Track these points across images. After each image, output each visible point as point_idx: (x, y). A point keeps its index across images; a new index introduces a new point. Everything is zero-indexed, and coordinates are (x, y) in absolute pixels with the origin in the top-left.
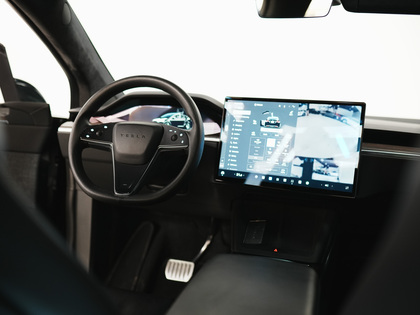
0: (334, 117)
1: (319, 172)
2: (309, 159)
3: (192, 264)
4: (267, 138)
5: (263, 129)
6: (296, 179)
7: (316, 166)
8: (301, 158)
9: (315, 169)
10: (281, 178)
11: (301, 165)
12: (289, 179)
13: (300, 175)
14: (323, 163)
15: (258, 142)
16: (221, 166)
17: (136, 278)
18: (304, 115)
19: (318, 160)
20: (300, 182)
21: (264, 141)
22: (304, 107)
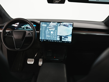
0: (66, 26)
1: (63, 39)
2: (61, 36)
3: (34, 59)
4: (51, 31)
5: (50, 29)
6: (58, 41)
7: (63, 38)
8: (59, 36)
9: (62, 38)
10: (55, 41)
11: (59, 38)
12: (57, 41)
13: (59, 40)
14: (64, 37)
15: (49, 32)
16: (40, 38)
17: (20, 64)
18: (59, 26)
19: (63, 36)
20: (59, 41)
21: (50, 32)
22: (59, 24)
